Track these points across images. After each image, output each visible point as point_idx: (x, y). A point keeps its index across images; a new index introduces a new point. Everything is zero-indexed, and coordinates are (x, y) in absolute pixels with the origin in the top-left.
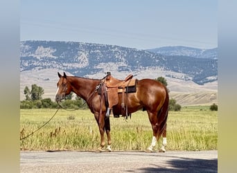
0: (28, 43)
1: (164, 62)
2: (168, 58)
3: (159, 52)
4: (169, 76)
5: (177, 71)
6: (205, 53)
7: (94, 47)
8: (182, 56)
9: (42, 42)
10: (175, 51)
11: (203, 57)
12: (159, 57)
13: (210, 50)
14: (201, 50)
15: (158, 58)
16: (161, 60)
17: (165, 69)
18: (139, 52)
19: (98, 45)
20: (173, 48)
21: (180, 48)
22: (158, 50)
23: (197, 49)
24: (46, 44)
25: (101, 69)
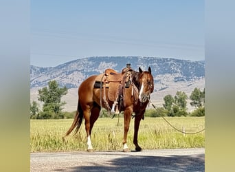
0: (91, 59)
7: (151, 60)
9: (104, 57)
18: (193, 63)
19: (155, 59)
24: (107, 60)
25: (159, 80)
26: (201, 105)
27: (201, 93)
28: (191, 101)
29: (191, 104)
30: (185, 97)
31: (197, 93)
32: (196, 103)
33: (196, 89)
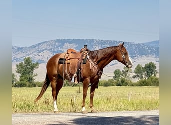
1: (155, 52)
3: (151, 45)
7: (104, 42)
9: (68, 40)
12: (151, 48)
17: (156, 57)
18: (137, 45)
19: (107, 41)
24: (70, 42)
26: (143, 77)
28: (135, 74)
31: (140, 68)
32: (139, 76)
33: (139, 65)
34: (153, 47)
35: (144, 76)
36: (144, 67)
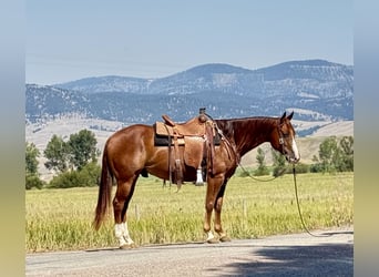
1: (85, 105)
2: (92, 96)
3: (76, 89)
4: (96, 128)
5: (109, 119)
6: (153, 84)
8: (115, 93)
10: (103, 85)
11: (151, 92)
12: (77, 96)
13: (163, 79)
14: (146, 80)
15: (75, 99)
16: (80, 102)
17: (89, 117)
18: (42, 89)
20: (99, 80)
21: (111, 79)
22: (73, 84)
23: (140, 80)
26: (64, 167)
27: (64, 145)
28: (47, 160)
29: (47, 165)
30: (36, 152)
31: (58, 144)
32: (55, 164)
33: (55, 137)
34: (80, 94)
35: (67, 163)
36: (67, 140)
